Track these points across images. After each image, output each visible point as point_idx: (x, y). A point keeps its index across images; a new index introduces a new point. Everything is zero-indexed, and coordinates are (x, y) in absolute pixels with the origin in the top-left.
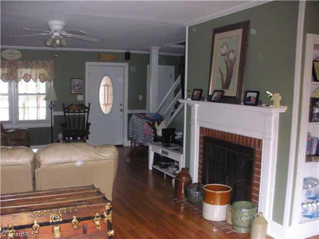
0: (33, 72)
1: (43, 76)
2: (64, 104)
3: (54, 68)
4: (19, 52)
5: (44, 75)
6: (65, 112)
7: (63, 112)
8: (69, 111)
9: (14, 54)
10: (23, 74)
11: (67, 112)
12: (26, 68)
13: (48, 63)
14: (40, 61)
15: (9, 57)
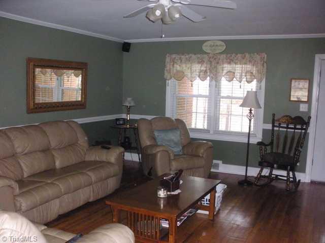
0: (238, 68)
1: (250, 74)
2: (274, 115)
3: (267, 64)
4: (223, 44)
5: (252, 73)
6: (274, 126)
7: (271, 125)
8: (280, 124)
9: (217, 46)
10: (225, 72)
11: (277, 126)
12: (229, 63)
13: (257, 57)
14: (247, 54)
15: (211, 50)
